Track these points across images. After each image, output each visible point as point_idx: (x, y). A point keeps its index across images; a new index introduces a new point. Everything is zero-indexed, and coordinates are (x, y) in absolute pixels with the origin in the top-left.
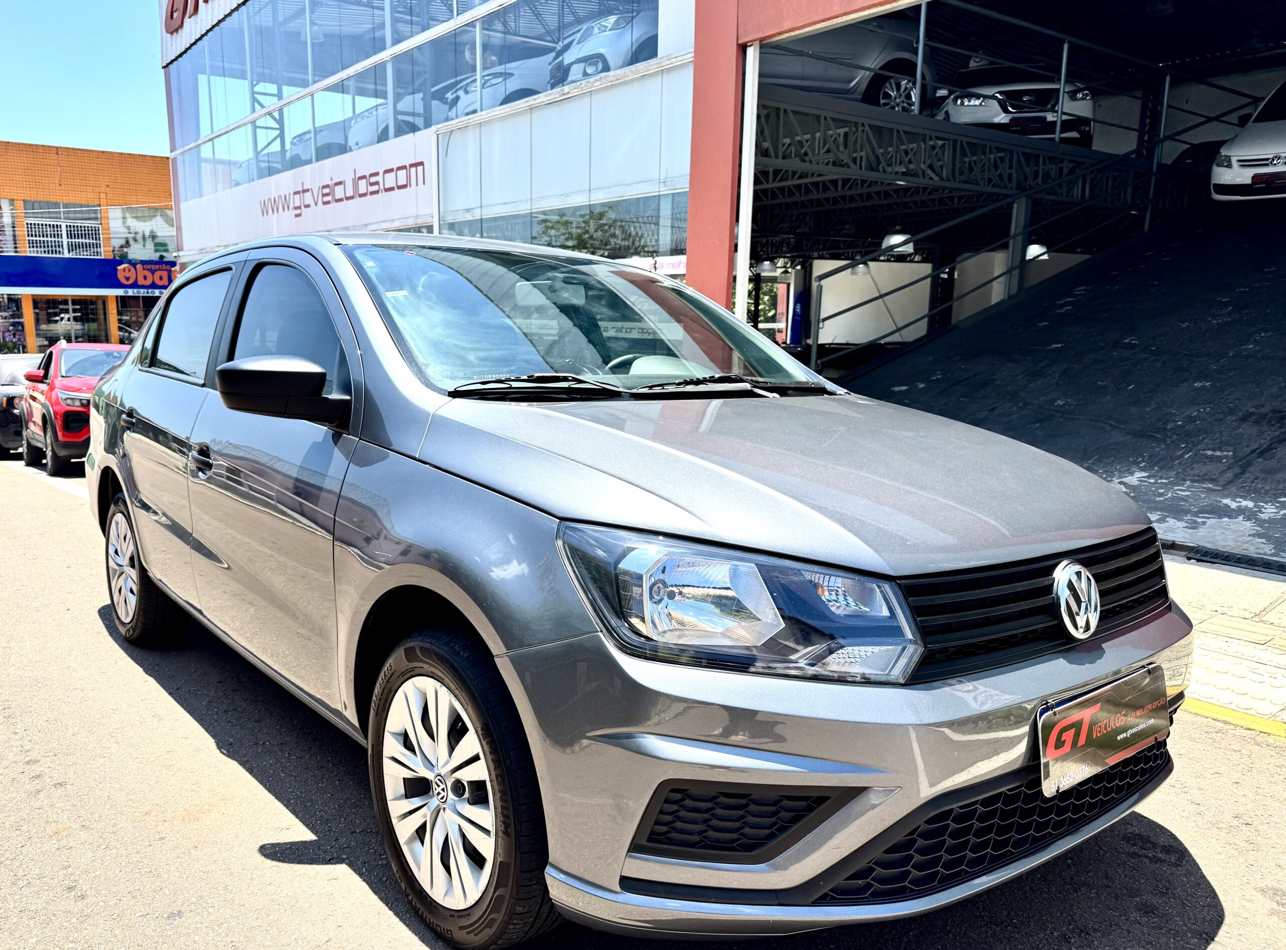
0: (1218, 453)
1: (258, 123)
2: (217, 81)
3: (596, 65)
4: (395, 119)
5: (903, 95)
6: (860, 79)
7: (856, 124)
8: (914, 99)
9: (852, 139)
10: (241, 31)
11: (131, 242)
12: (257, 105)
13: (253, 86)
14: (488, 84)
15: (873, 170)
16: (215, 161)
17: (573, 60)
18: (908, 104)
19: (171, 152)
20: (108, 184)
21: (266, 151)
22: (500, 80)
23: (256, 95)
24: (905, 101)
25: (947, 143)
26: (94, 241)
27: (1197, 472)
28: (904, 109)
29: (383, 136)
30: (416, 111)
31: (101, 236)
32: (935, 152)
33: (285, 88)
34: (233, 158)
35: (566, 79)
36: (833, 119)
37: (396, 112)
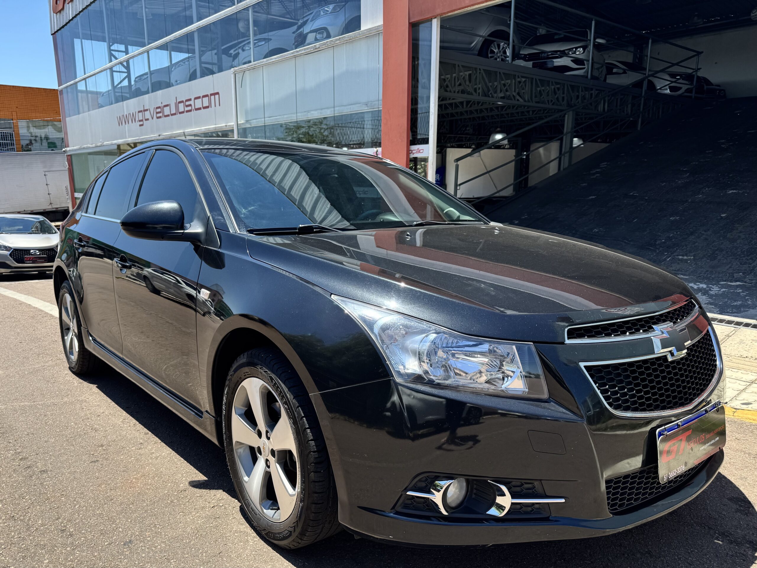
0: (685, 258)
1: (114, 69)
2: (87, 43)
3: (323, 34)
4: (201, 66)
5: (502, 51)
6: (477, 42)
7: (476, 69)
8: (508, 54)
9: (473, 77)
10: (101, 12)
11: (33, 142)
12: (113, 58)
13: (109, 46)
14: (257, 45)
15: (486, 96)
16: (87, 92)
17: (309, 31)
18: (504, 56)
19: (59, 87)
20: (17, 106)
21: (120, 86)
22: (263, 43)
23: (112, 52)
24: (503, 55)
25: (527, 79)
26: (10, 142)
27: (674, 268)
28: (502, 60)
29: (193, 77)
30: (213, 62)
31: (14, 139)
32: (521, 84)
33: (130, 48)
34: (98, 90)
35: (305, 42)
36: (463, 66)
37: (201, 63)
